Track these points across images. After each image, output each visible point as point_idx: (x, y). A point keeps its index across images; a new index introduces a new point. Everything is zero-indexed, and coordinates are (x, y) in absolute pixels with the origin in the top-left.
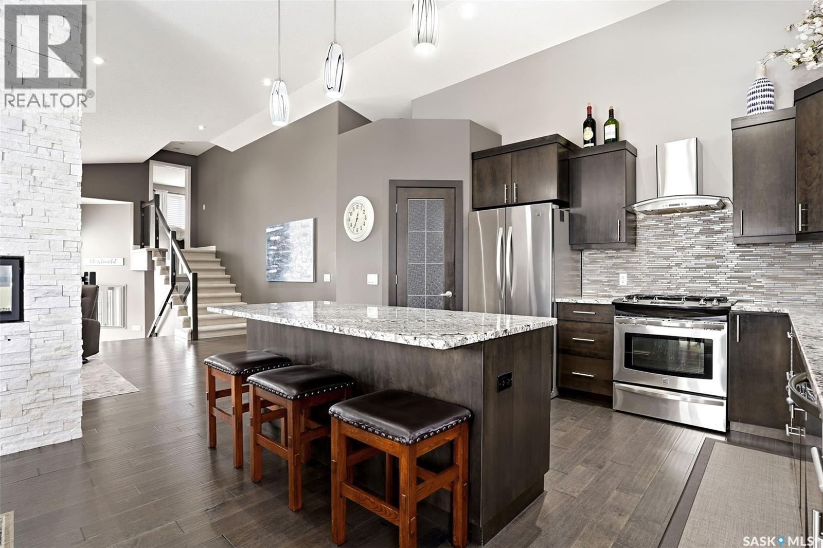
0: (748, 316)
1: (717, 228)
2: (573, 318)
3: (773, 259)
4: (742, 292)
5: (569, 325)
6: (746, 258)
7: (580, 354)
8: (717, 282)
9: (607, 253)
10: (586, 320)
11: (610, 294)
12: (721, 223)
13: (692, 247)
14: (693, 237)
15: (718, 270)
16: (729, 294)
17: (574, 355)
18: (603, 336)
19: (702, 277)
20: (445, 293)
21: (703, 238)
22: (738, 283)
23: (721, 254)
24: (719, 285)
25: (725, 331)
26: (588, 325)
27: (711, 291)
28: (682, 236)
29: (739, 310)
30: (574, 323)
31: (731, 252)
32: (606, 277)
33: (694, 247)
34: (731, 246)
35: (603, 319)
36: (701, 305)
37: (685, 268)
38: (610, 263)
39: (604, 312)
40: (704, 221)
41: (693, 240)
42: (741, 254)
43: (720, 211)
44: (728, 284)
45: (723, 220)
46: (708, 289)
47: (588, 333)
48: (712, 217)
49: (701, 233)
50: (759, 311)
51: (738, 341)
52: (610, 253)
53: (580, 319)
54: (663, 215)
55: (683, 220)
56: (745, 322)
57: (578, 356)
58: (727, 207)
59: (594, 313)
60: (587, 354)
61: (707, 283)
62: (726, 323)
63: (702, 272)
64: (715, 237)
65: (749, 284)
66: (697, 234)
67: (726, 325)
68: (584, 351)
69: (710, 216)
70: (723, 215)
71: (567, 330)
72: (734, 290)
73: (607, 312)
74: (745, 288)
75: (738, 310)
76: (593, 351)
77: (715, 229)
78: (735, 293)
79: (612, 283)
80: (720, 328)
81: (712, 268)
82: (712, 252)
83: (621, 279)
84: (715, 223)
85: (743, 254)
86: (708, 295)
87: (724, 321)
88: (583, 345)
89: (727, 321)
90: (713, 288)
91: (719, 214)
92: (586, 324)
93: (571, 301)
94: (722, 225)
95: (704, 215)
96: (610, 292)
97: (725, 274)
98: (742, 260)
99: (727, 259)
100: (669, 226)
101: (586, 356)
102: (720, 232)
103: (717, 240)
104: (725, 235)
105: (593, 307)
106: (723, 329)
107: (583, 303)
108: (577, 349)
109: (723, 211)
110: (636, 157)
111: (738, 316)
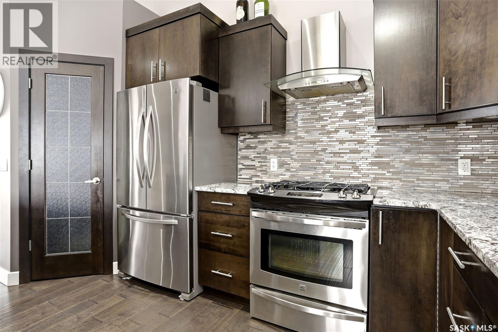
0: (391, 212)
1: (359, 111)
2: (212, 208)
3: (410, 144)
4: (382, 178)
5: (208, 216)
6: (385, 143)
7: (219, 250)
8: (359, 167)
9: (259, 138)
10: (224, 212)
11: (262, 179)
12: (363, 107)
13: (336, 131)
14: (337, 121)
15: (360, 155)
16: (370, 180)
17: (214, 250)
18: (242, 230)
19: (345, 163)
20: (92, 179)
21: (346, 122)
22: (379, 169)
23: (363, 139)
24: (361, 172)
25: (366, 230)
26: (227, 218)
27: (353, 177)
28: (327, 120)
29: (382, 204)
30: (213, 214)
31: (372, 136)
32: (259, 162)
33: (338, 131)
34: (372, 131)
35: (241, 211)
36: (340, 197)
37: (330, 153)
38: (262, 148)
39: (242, 203)
40: (348, 104)
41: (337, 125)
42: (381, 138)
43: (362, 94)
44: (369, 170)
45: (364, 103)
46: (351, 175)
47: (226, 226)
48: (355, 100)
49: (345, 117)
50: (404, 205)
51: (380, 243)
52: (262, 138)
53: (220, 210)
54: (310, 99)
55: (328, 104)
56: (388, 219)
57: (218, 251)
58: (368, 90)
59: (232, 204)
60: (227, 250)
61: (349, 169)
62: (368, 221)
63: (346, 158)
64: (358, 121)
65: (388, 170)
66: (341, 117)
67: (367, 223)
68: (223, 246)
69: (352, 99)
70: (365, 98)
71: (207, 222)
72: (374, 176)
73: (245, 203)
74: (384, 174)
75: (380, 204)
76: (231, 247)
77: (357, 113)
78: (375, 180)
79: (264, 168)
80: (360, 227)
81: (354, 153)
82: (355, 137)
83: (272, 164)
84: (358, 106)
85: (384, 138)
86: (351, 181)
87: (364, 218)
88: (222, 240)
89: (369, 219)
90: (355, 174)
91: (361, 96)
92: (224, 216)
93: (209, 190)
94: (363, 109)
95: (348, 98)
96: (262, 177)
97: (367, 160)
98: (382, 145)
99: (368, 144)
100: (316, 110)
101: (225, 252)
102: (361, 116)
103: (359, 124)
104: (367, 119)
105: (232, 197)
106: (365, 227)
107: (221, 192)
108: (217, 244)
109: (364, 94)
110: (286, 39)
111: (381, 212)
